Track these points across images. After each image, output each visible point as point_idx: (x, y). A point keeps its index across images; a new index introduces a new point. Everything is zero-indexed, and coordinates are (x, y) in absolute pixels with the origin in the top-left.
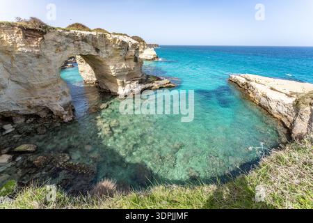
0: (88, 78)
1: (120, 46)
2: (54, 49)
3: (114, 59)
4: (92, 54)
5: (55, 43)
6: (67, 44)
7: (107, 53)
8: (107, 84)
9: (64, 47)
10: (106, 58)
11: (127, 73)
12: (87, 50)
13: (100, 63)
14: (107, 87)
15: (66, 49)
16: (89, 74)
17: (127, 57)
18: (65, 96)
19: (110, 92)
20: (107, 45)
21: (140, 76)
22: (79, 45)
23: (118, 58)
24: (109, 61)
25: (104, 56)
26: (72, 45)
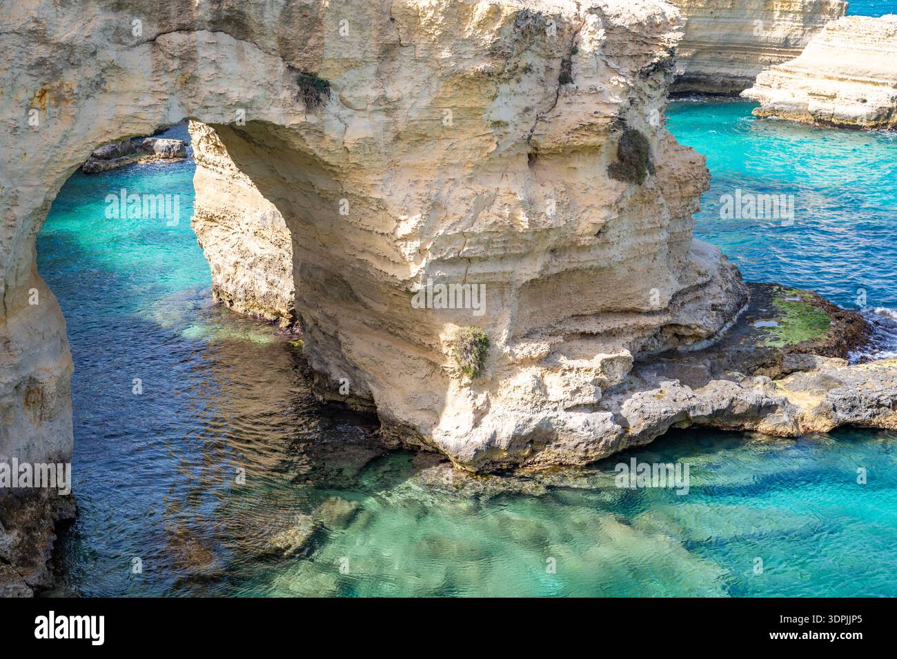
0: (243, 278)
1: (494, 52)
2: (29, 85)
3: (433, 154)
4: (274, 115)
5: (41, 51)
6: (110, 54)
7: (388, 106)
8: (361, 348)
9: (92, 73)
10: (367, 145)
11: (529, 270)
12: (236, 92)
13: (322, 184)
14: (351, 369)
15: (98, 85)
16: (255, 247)
17: (553, 134)
18: (27, 416)
19: (370, 417)
20: (388, 51)
21: (656, 298)
22: (188, 57)
23: (468, 143)
24: (393, 167)
25: (360, 128)
26: (140, 60)
